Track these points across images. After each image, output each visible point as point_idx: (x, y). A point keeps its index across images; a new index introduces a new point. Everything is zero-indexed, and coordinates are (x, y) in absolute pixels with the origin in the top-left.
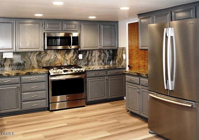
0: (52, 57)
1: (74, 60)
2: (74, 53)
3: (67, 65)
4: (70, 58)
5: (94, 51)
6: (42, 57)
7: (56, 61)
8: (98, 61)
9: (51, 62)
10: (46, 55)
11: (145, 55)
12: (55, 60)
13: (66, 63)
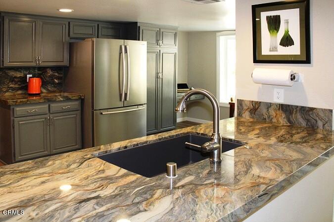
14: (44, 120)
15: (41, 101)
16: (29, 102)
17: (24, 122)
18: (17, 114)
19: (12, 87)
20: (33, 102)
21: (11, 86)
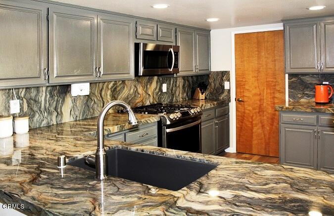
0: (132, 91)
1: (158, 93)
2: (157, 82)
3: (149, 104)
4: (152, 90)
5: (178, 78)
6: (119, 90)
7: (136, 98)
8: (183, 94)
9: (130, 99)
10: (124, 88)
11: (276, 82)
12: (135, 96)
13: (148, 101)
14: (311, 131)
15: (307, 111)
16: (294, 110)
17: (290, 130)
18: (284, 120)
19: (307, 94)
20: (299, 110)
21: (306, 92)
